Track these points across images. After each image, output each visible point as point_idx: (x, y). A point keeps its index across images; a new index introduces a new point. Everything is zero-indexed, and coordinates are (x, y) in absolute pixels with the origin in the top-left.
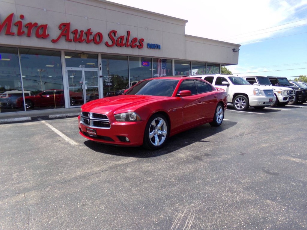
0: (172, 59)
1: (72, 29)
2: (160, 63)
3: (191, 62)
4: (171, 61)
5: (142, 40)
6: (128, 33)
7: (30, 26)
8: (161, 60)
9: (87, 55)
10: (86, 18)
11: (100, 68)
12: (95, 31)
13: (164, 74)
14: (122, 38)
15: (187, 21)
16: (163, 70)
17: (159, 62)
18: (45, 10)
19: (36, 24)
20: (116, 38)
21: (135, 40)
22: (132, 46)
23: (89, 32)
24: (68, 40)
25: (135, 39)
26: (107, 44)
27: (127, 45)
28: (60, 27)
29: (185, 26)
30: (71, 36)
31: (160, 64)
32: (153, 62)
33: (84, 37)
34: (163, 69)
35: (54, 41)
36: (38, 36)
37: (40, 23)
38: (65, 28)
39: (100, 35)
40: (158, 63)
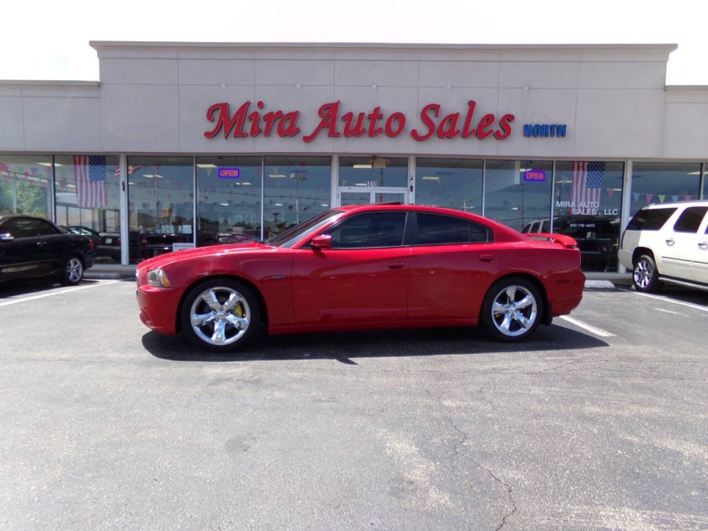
0: (623, 160)
1: (343, 111)
2: (581, 172)
3: (702, 164)
4: (620, 165)
5: (510, 118)
6: (472, 104)
7: (270, 117)
8: (586, 164)
9: (388, 161)
10: (374, 87)
11: (412, 187)
12: (388, 110)
13: (591, 200)
14: (453, 118)
15: (674, 47)
16: (589, 189)
17: (578, 169)
18: (298, 86)
19: (280, 112)
20: (437, 122)
21: (488, 120)
22: (481, 134)
23: (376, 114)
24: (333, 134)
25: (489, 118)
26: (414, 134)
27: (466, 134)
28: (320, 112)
29: (665, 61)
30: (340, 126)
31: (583, 176)
32: (556, 170)
33: (366, 124)
34: (593, 187)
35: (307, 139)
36: (282, 133)
37: (286, 111)
38: (329, 112)
39: (400, 117)
40: (575, 173)
